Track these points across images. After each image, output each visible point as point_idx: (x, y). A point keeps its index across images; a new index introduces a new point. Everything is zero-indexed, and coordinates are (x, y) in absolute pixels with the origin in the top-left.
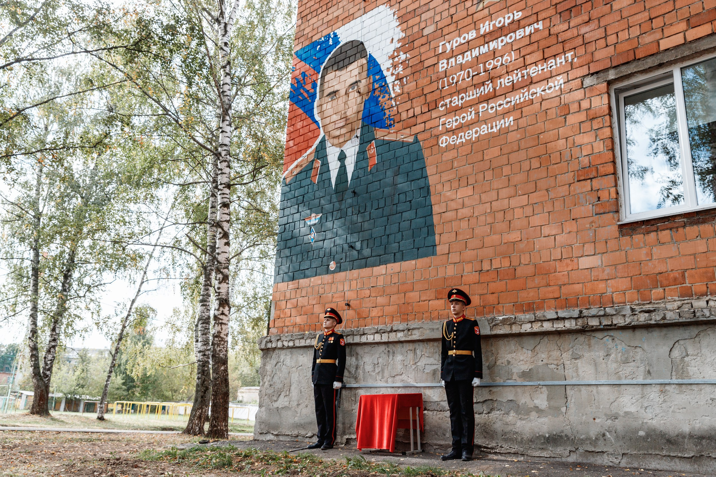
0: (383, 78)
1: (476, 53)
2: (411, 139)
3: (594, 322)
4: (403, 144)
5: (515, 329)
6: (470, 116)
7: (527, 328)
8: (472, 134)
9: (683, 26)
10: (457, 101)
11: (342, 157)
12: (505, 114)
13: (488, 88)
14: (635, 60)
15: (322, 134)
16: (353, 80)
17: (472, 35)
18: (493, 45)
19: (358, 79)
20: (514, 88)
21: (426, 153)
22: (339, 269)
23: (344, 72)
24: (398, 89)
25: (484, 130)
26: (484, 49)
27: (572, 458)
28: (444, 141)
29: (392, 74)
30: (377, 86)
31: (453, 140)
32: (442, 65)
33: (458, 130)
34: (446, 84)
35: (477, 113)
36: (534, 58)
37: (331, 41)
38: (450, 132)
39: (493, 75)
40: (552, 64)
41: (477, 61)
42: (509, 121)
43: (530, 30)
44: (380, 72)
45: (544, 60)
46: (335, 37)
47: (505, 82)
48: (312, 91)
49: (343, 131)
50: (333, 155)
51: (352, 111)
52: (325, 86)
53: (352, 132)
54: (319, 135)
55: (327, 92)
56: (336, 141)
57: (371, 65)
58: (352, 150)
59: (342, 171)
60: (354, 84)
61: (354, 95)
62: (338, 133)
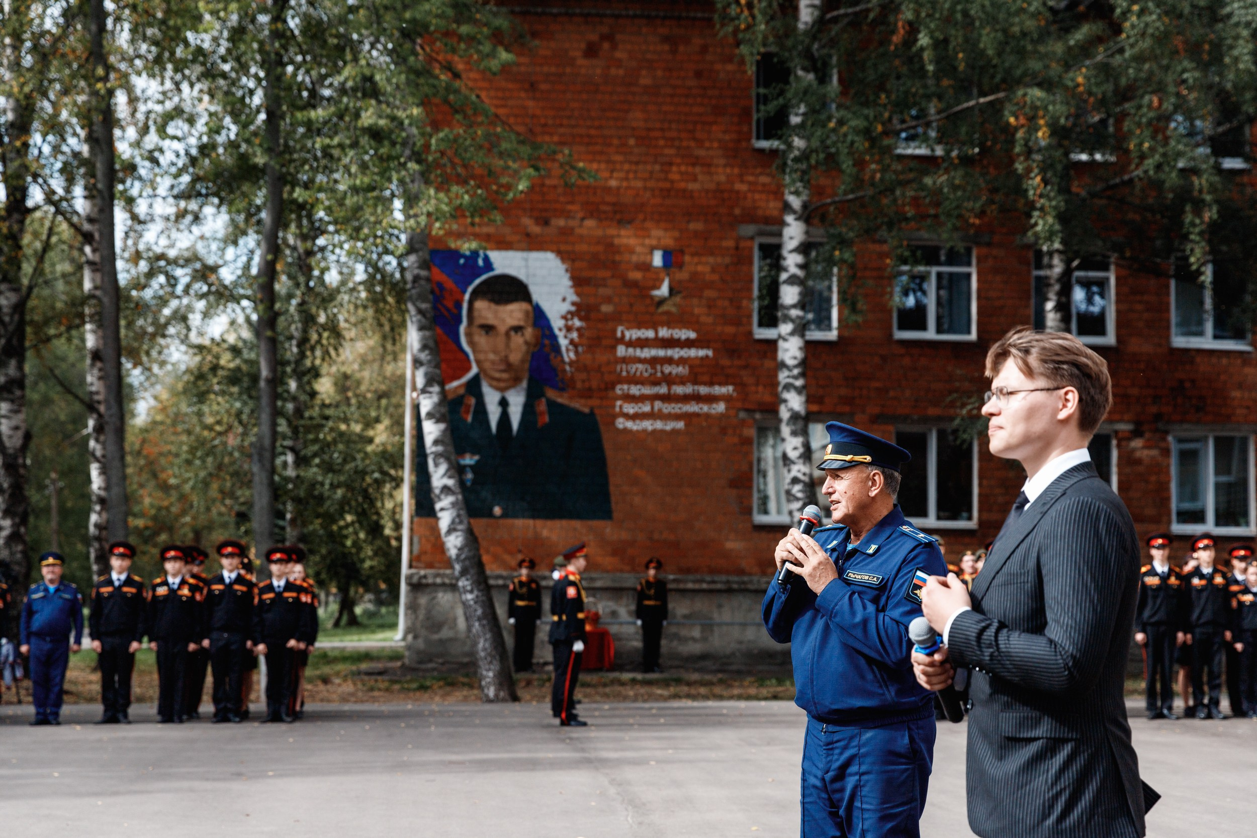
0: (554, 338)
1: (654, 352)
2: (586, 410)
3: (735, 586)
4: (578, 413)
5: (682, 586)
6: (647, 408)
7: (690, 586)
8: (648, 425)
10: (635, 390)
11: (504, 403)
12: (678, 417)
13: (663, 390)
14: (774, 411)
15: (474, 370)
16: (515, 323)
17: (650, 334)
18: (670, 352)
19: (522, 323)
20: (686, 399)
21: (602, 428)
22: (504, 515)
23: (502, 307)
24: (572, 355)
25: (659, 425)
26: (661, 353)
27: (714, 668)
28: (621, 423)
29: (566, 337)
30: (547, 342)
31: (630, 425)
32: (621, 351)
33: (634, 417)
34: (624, 370)
35: (652, 408)
36: (706, 378)
37: (480, 262)
38: (628, 417)
39: (669, 380)
40: (719, 390)
41: (653, 361)
42: (680, 425)
43: (702, 353)
44: (550, 328)
45: (711, 384)
46: (486, 259)
47: (679, 390)
48: (455, 311)
49: (505, 376)
50: (491, 398)
51: (515, 357)
52: (476, 314)
53: (515, 382)
54: (469, 368)
55: (479, 321)
56: (495, 383)
57: (539, 317)
58: (517, 401)
59: (505, 418)
60: (518, 329)
61: (518, 340)
62: (497, 375)
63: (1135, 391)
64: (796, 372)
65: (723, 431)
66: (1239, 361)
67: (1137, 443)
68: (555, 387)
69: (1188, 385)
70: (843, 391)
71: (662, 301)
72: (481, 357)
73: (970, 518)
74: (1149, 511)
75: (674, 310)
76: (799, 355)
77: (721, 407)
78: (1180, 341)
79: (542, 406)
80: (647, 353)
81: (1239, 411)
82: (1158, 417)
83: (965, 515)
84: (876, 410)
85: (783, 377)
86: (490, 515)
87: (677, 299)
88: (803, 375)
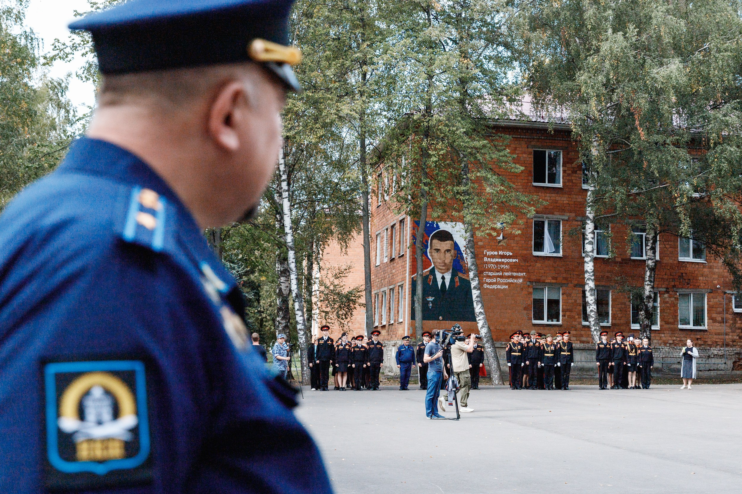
0: (462, 254)
1: (497, 260)
6: (495, 281)
8: (494, 287)
9: (550, 278)
10: (490, 274)
11: (443, 278)
12: (506, 284)
13: (500, 274)
14: (540, 282)
15: (433, 266)
16: (448, 248)
17: (496, 253)
18: (503, 260)
19: (450, 249)
20: (509, 277)
22: (443, 320)
23: (443, 243)
25: (499, 287)
26: (500, 260)
28: (485, 286)
30: (459, 256)
31: (488, 286)
32: (485, 259)
33: (490, 284)
34: (487, 266)
35: (497, 280)
36: (515, 270)
37: (435, 226)
38: (487, 283)
39: (503, 270)
40: (520, 274)
41: (497, 263)
42: (507, 287)
43: (514, 260)
44: (460, 250)
45: (517, 272)
46: (437, 225)
47: (506, 274)
48: (426, 244)
49: (444, 268)
50: (439, 276)
51: (448, 261)
52: (433, 245)
53: (448, 270)
54: (431, 265)
55: (434, 248)
56: (440, 271)
57: (456, 246)
58: (448, 277)
59: (443, 283)
60: (448, 251)
61: (448, 255)
62: (441, 268)
63: (666, 277)
64: (591, 274)
65: (522, 289)
66: (702, 266)
67: (666, 295)
68: (461, 272)
69: (684, 275)
70: (565, 275)
71: (500, 241)
72: (435, 260)
73: (608, 322)
74: (671, 320)
75: (504, 244)
76: (593, 268)
77: (521, 281)
78: (681, 259)
79: (457, 279)
80: (495, 260)
81: (701, 285)
82: (674, 286)
83: (606, 321)
84: (576, 282)
85: (587, 276)
86: (438, 320)
87: (505, 240)
88: (594, 275)
